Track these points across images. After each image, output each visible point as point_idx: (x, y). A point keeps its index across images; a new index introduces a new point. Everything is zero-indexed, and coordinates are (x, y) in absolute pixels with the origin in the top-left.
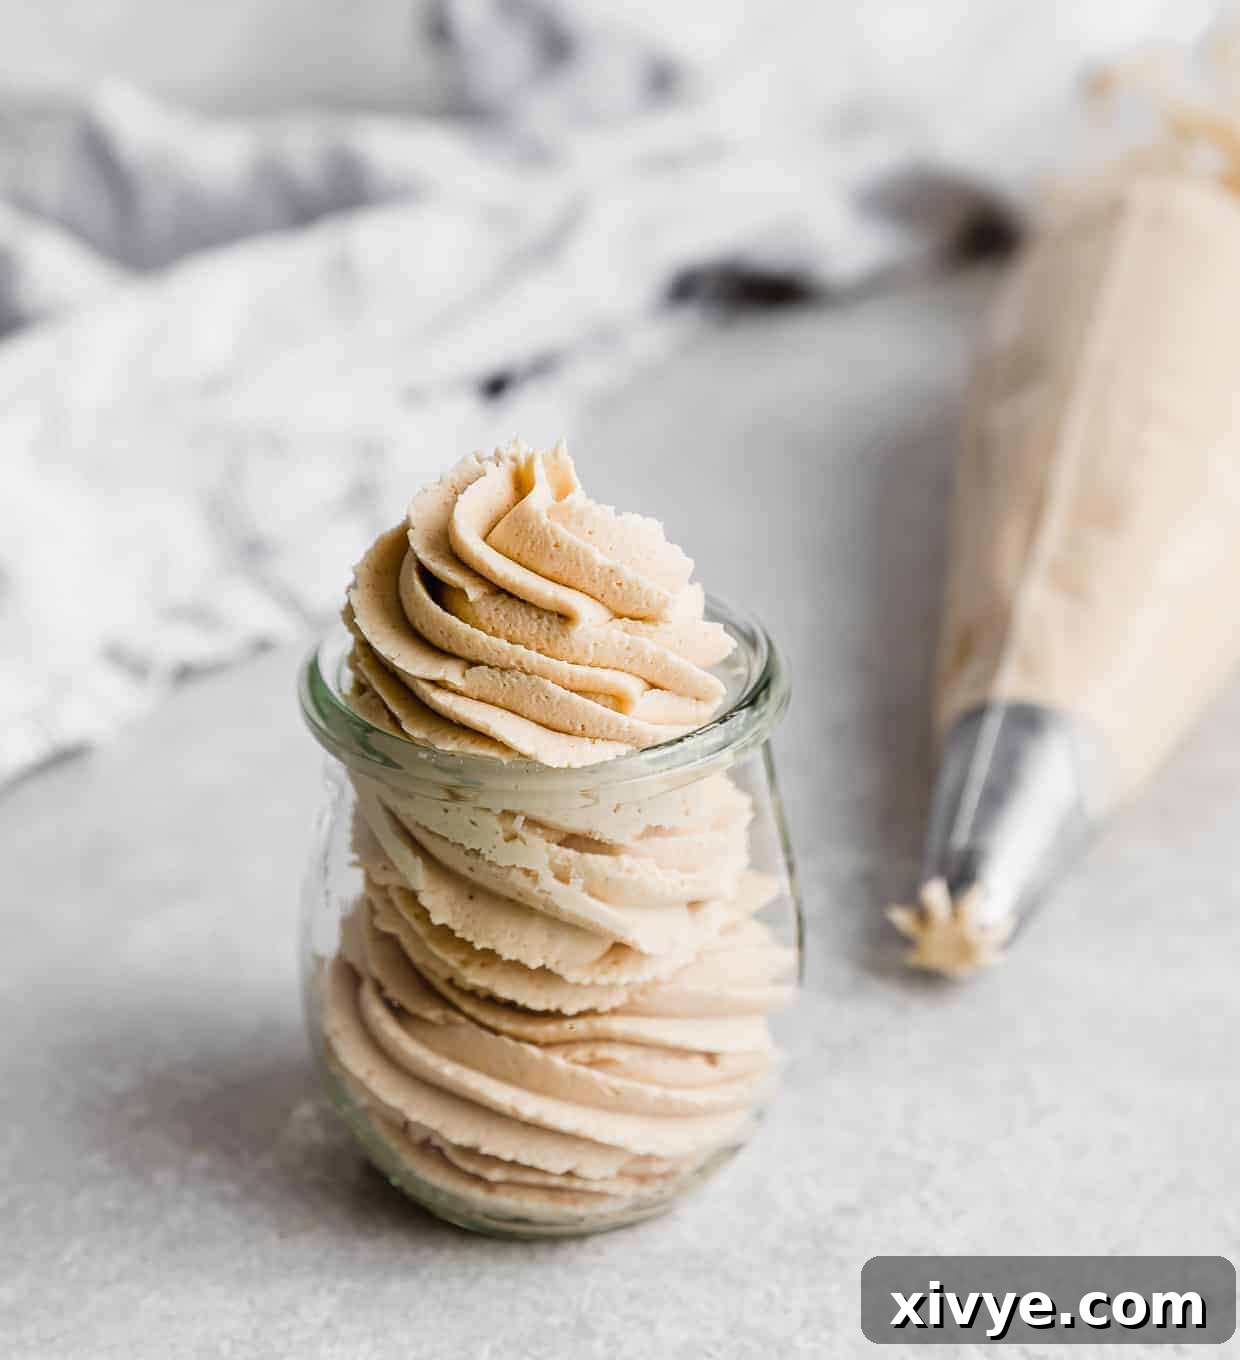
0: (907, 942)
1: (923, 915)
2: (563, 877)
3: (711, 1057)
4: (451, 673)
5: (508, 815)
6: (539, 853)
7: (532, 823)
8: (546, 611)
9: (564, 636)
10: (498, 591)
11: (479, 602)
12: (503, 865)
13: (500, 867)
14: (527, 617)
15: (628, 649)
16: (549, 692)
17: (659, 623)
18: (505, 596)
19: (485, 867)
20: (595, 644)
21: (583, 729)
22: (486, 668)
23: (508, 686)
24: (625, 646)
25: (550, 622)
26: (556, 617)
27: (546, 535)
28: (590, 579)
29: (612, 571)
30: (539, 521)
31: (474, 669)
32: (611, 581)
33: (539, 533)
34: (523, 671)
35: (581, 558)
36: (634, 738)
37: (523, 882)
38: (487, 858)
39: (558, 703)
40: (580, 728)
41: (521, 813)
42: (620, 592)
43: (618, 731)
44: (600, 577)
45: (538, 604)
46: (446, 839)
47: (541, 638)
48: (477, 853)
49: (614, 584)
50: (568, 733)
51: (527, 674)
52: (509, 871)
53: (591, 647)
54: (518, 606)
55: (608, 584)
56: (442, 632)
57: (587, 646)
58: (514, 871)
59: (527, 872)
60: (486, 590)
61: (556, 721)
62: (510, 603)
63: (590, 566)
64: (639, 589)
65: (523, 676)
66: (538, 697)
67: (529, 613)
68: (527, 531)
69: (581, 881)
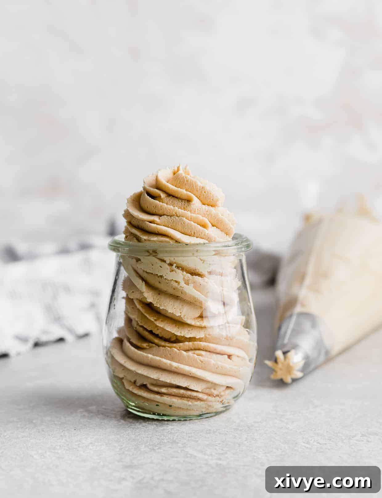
0: (272, 371)
1: (276, 361)
2: (187, 283)
3: (229, 356)
4: (156, 218)
5: (170, 264)
6: (180, 276)
7: (178, 267)
8: (183, 199)
9: (189, 206)
10: (169, 195)
11: (164, 198)
12: (169, 279)
13: (168, 280)
14: (178, 202)
15: (207, 211)
16: (185, 221)
17: (216, 207)
18: (172, 197)
19: (164, 281)
20: (198, 209)
21: (194, 234)
22: (166, 216)
23: (172, 221)
24: (206, 211)
25: (185, 202)
26: (186, 201)
27: (184, 178)
28: (196, 190)
29: (203, 188)
30: (182, 175)
31: (162, 217)
32: (202, 191)
33: (182, 178)
34: (177, 216)
35: (194, 183)
36: (209, 238)
37: (175, 285)
38: (165, 278)
39: (187, 225)
40: (193, 233)
41: (175, 263)
42: (205, 195)
43: (204, 235)
44: (199, 190)
45: (182, 197)
46: (152, 274)
47: (182, 207)
48: (161, 276)
49: (203, 192)
50: (190, 236)
51: (178, 217)
52: (171, 281)
53: (197, 210)
54: (176, 199)
55: (201, 192)
56: (153, 207)
57: (195, 209)
58: (172, 282)
59: (176, 282)
60: (166, 195)
61: (186, 231)
62: (173, 198)
63: (196, 186)
64: (210, 194)
65: (177, 218)
66: (181, 223)
67: (179, 201)
68: (178, 178)
69: (193, 285)
